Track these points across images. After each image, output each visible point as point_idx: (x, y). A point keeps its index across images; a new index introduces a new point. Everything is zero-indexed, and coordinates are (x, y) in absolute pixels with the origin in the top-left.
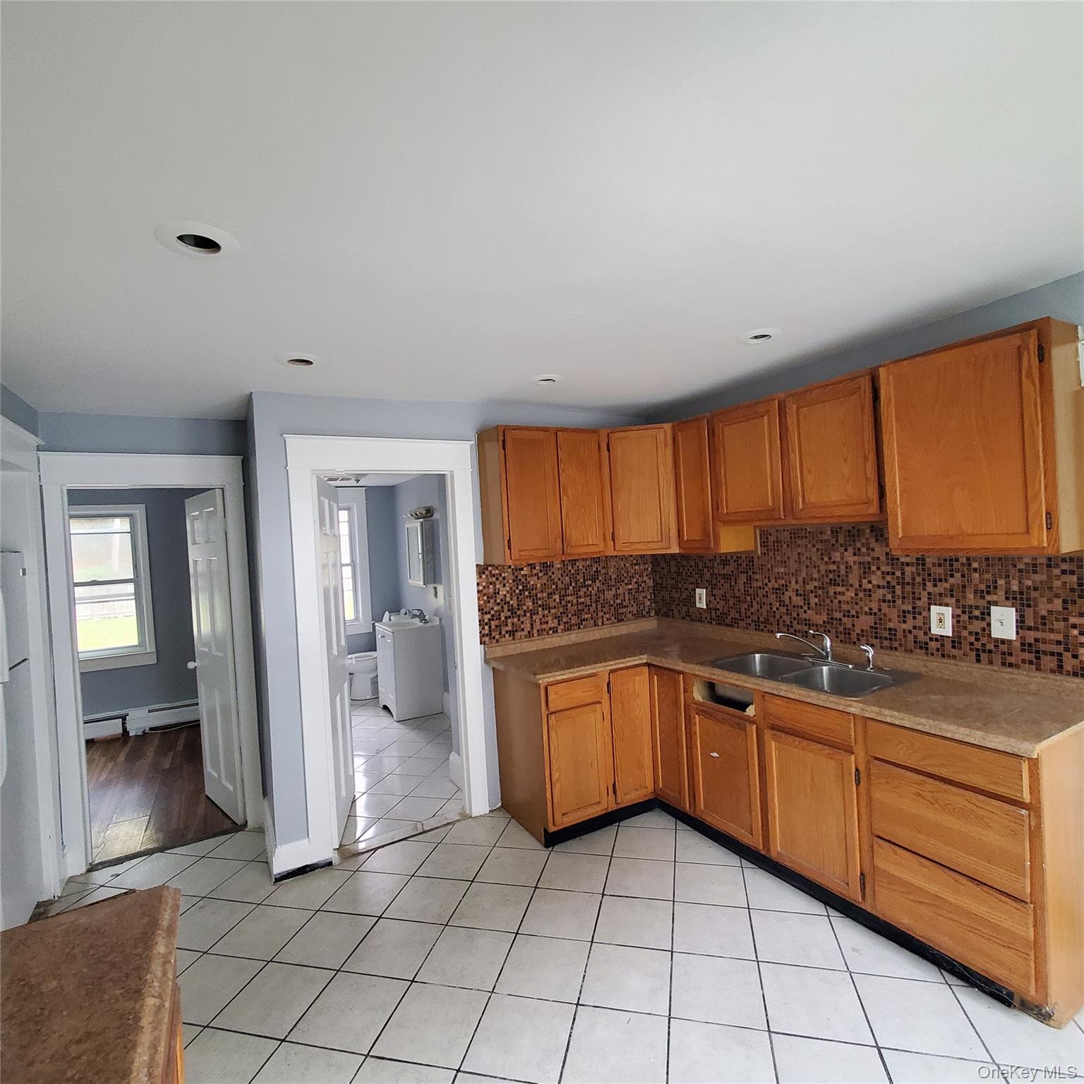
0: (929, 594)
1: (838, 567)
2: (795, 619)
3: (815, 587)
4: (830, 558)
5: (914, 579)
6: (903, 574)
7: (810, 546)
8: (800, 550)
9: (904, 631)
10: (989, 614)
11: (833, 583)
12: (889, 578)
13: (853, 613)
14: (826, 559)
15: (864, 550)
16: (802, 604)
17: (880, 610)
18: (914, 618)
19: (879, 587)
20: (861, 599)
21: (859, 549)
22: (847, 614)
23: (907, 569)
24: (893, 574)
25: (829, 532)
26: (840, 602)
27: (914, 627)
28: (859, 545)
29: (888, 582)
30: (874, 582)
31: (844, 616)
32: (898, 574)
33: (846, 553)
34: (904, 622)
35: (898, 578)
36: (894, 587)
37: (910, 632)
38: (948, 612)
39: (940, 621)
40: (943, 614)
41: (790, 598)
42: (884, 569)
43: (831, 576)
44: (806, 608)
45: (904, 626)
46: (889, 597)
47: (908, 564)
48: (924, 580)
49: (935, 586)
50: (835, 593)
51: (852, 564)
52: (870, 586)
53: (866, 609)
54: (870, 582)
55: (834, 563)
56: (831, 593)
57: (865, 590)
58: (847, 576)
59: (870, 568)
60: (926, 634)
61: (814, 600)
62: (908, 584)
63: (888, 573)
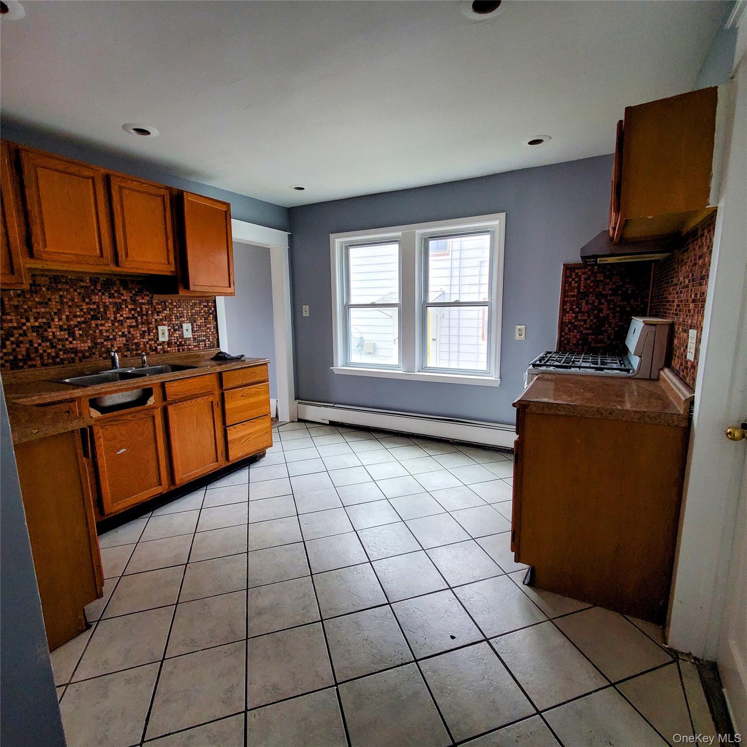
0: (156, 320)
1: (98, 306)
2: (60, 350)
3: (79, 322)
4: (91, 300)
5: (147, 312)
6: (141, 309)
7: (72, 290)
8: (61, 293)
9: (144, 342)
10: (182, 327)
11: (94, 318)
12: (133, 312)
13: (111, 337)
14: (87, 300)
15: (116, 294)
16: (66, 336)
17: (129, 333)
18: (149, 335)
19: (128, 318)
20: (116, 328)
21: (113, 294)
22: (107, 339)
23: (143, 306)
24: (136, 309)
25: (88, 281)
26: (101, 331)
27: (149, 340)
28: (113, 291)
29: (133, 315)
30: (125, 316)
31: (105, 340)
32: (139, 309)
33: (103, 297)
34: (144, 338)
35: (138, 312)
36: (137, 317)
37: (147, 343)
38: (166, 328)
39: (163, 334)
40: (164, 330)
41: (53, 333)
42: (130, 307)
43: (92, 313)
44: (70, 339)
45: (144, 340)
46: (134, 324)
47: (144, 304)
48: (152, 312)
49: (158, 315)
50: (97, 325)
51: (108, 304)
52: (122, 318)
53: (120, 333)
54: (121, 316)
55: (94, 303)
56: (93, 325)
57: (119, 321)
58: (106, 313)
59: (121, 307)
60: (155, 342)
61: (78, 333)
62: (145, 315)
63: (133, 309)
